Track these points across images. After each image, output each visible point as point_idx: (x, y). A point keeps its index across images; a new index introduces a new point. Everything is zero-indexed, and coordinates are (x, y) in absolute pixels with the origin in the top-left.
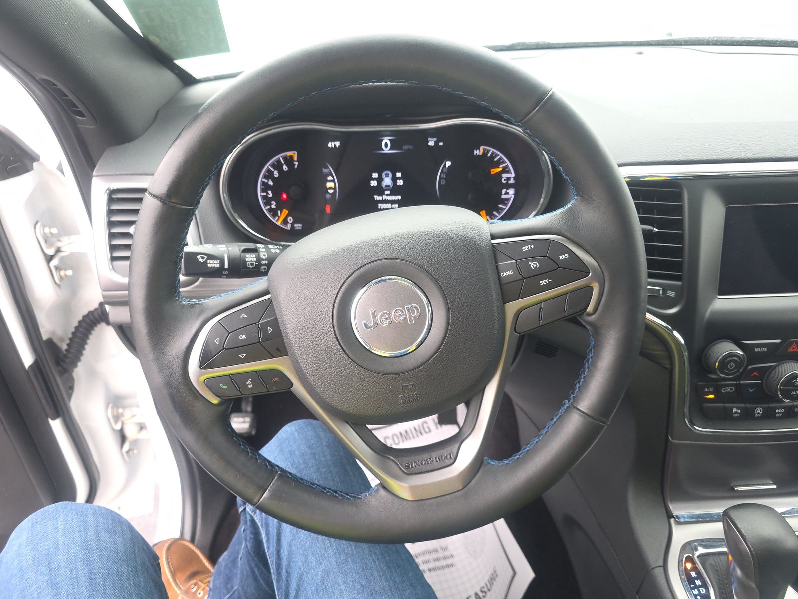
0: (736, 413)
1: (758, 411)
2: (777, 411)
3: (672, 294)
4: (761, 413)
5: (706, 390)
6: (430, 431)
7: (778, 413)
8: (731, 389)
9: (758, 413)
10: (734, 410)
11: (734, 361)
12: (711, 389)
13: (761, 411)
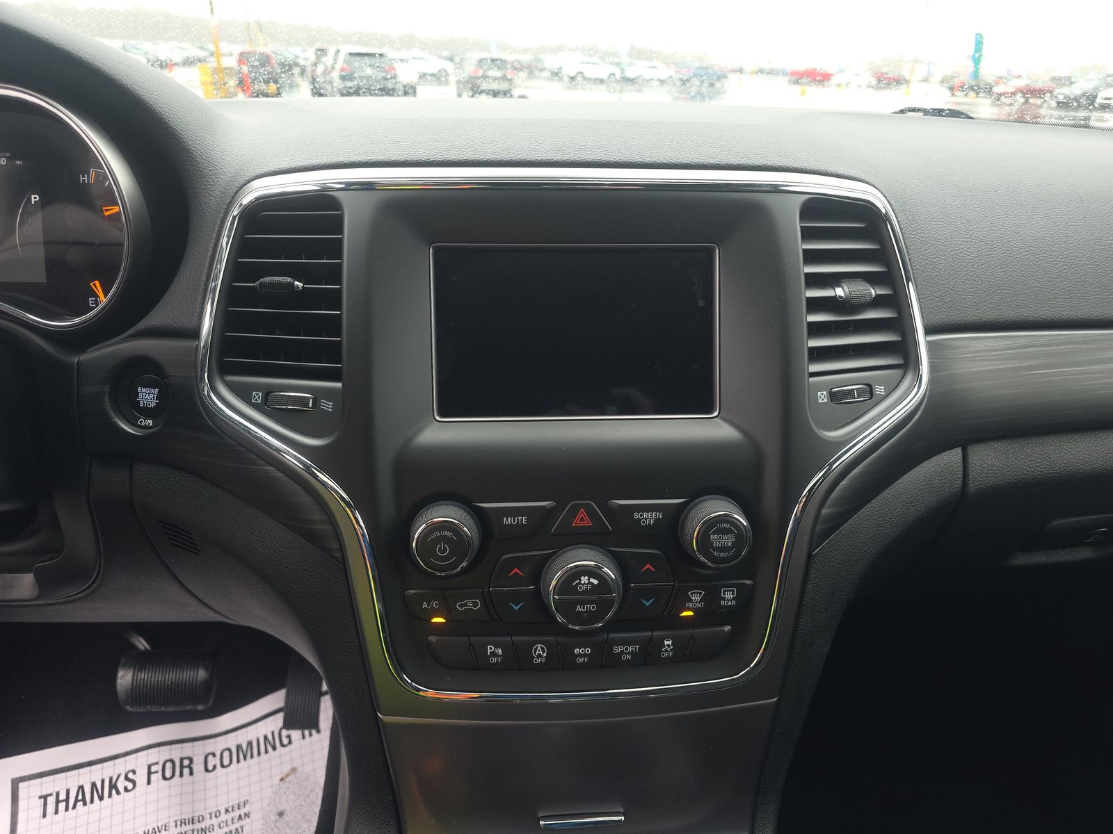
0: (494, 654)
1: (539, 651)
2: (576, 651)
3: (327, 406)
4: (545, 655)
5: (425, 605)
6: (290, 742)
7: (580, 655)
8: (475, 604)
9: (539, 656)
10: (490, 649)
11: (446, 539)
12: (435, 604)
13: (544, 652)
